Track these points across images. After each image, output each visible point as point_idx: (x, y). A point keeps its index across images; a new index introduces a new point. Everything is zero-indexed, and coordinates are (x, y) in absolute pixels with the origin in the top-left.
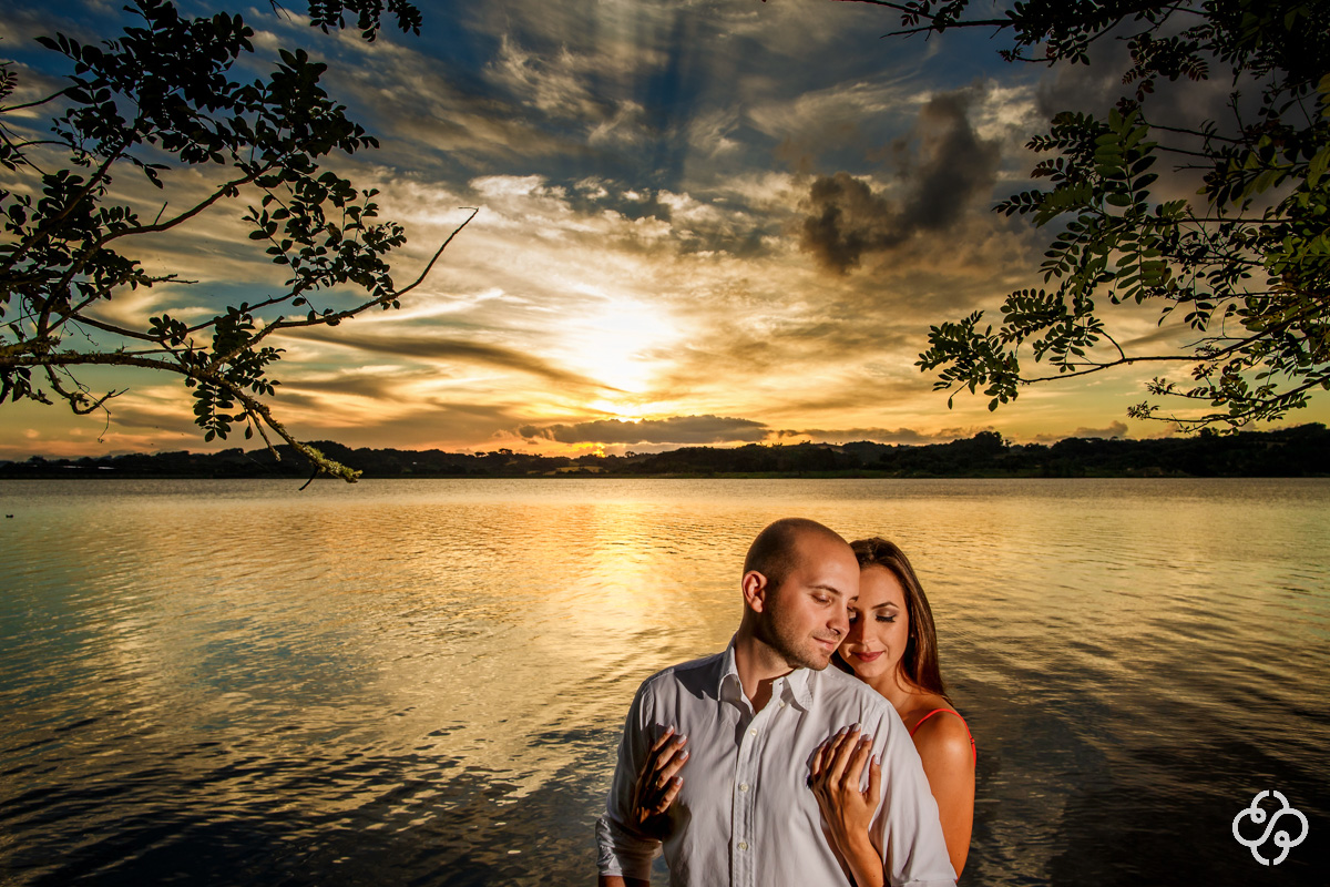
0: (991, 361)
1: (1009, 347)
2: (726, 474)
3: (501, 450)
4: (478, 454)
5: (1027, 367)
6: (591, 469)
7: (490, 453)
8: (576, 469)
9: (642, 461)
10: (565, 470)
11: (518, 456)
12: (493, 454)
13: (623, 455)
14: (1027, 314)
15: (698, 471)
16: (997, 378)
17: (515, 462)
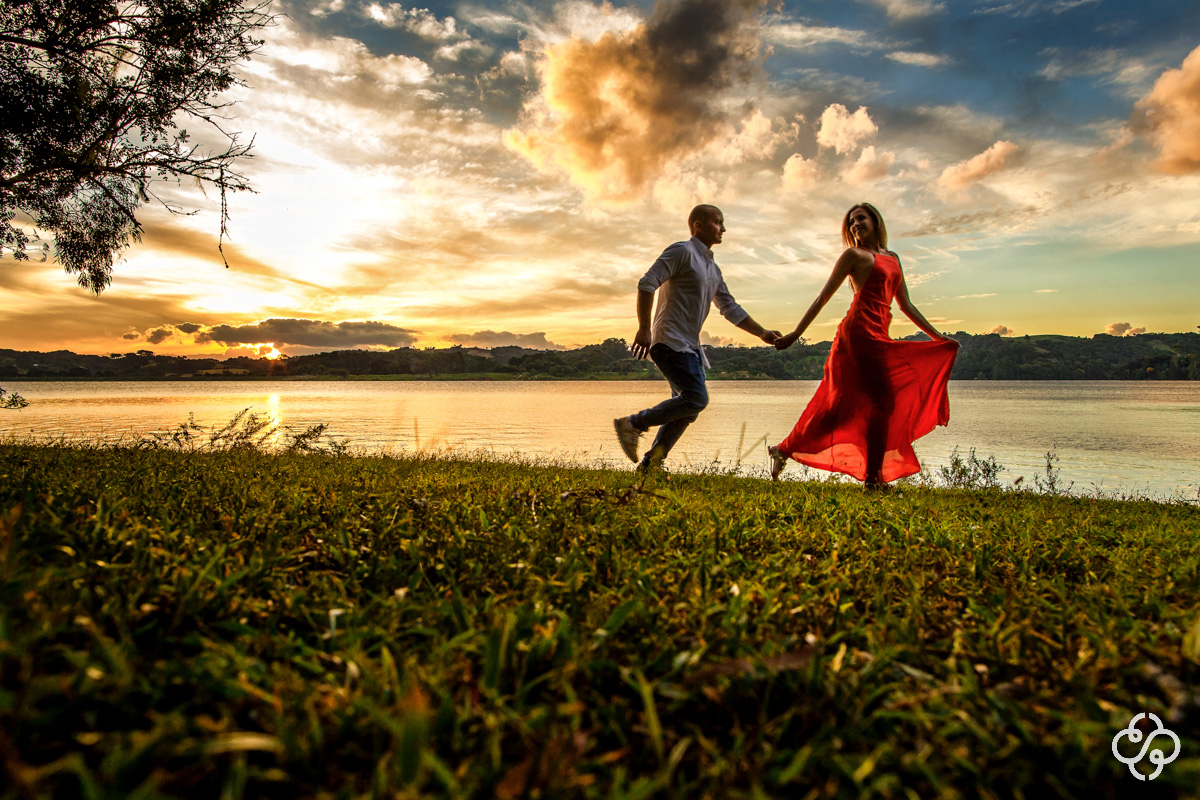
2: (360, 377)
3: (140, 352)
6: (234, 371)
7: (128, 355)
8: (220, 372)
11: (160, 358)
12: (130, 356)
15: (333, 373)
17: (154, 365)
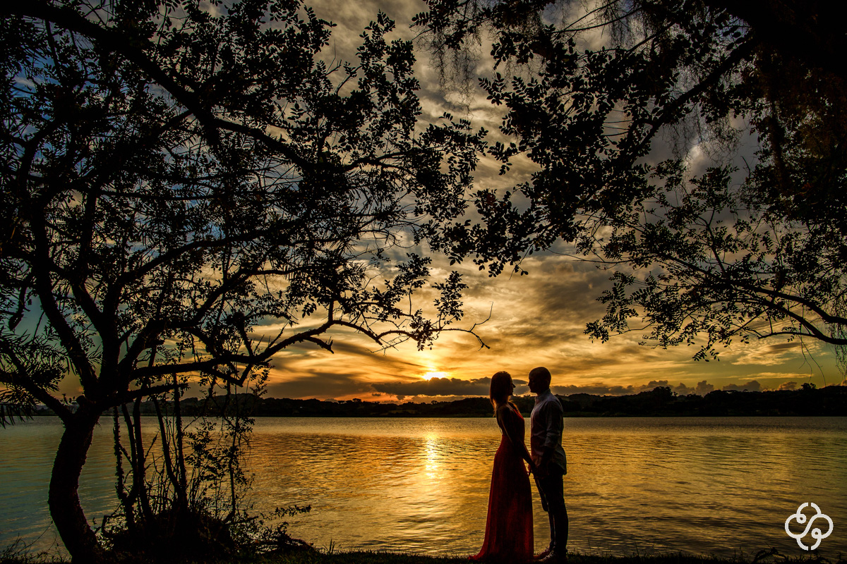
0: (602, 332)
1: (606, 328)
3: (354, 400)
4: (340, 402)
5: (610, 333)
6: (410, 411)
7: (347, 402)
8: (400, 411)
9: (442, 406)
10: (395, 412)
11: (365, 403)
12: (349, 402)
13: (430, 403)
14: (609, 320)
15: (477, 413)
16: (604, 336)
17: (363, 407)
